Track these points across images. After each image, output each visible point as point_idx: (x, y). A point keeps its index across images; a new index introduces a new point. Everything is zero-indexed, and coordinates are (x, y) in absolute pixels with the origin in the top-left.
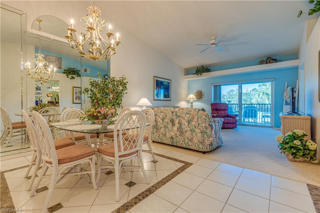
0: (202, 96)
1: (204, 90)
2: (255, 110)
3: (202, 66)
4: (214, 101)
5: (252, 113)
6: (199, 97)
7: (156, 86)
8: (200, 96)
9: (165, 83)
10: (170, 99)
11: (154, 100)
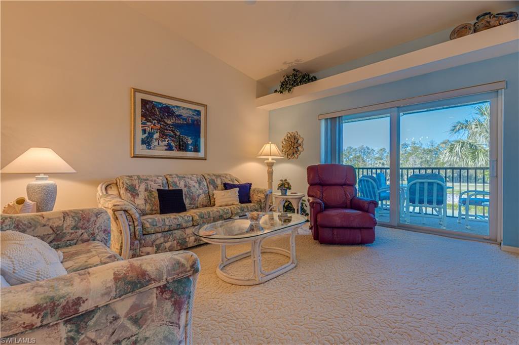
0: (297, 147)
1: (302, 134)
2: (438, 184)
3: (294, 70)
4: (326, 160)
5: (430, 193)
6: (291, 152)
7: (143, 116)
8: (292, 147)
9: (182, 111)
10: (203, 156)
11: (133, 157)
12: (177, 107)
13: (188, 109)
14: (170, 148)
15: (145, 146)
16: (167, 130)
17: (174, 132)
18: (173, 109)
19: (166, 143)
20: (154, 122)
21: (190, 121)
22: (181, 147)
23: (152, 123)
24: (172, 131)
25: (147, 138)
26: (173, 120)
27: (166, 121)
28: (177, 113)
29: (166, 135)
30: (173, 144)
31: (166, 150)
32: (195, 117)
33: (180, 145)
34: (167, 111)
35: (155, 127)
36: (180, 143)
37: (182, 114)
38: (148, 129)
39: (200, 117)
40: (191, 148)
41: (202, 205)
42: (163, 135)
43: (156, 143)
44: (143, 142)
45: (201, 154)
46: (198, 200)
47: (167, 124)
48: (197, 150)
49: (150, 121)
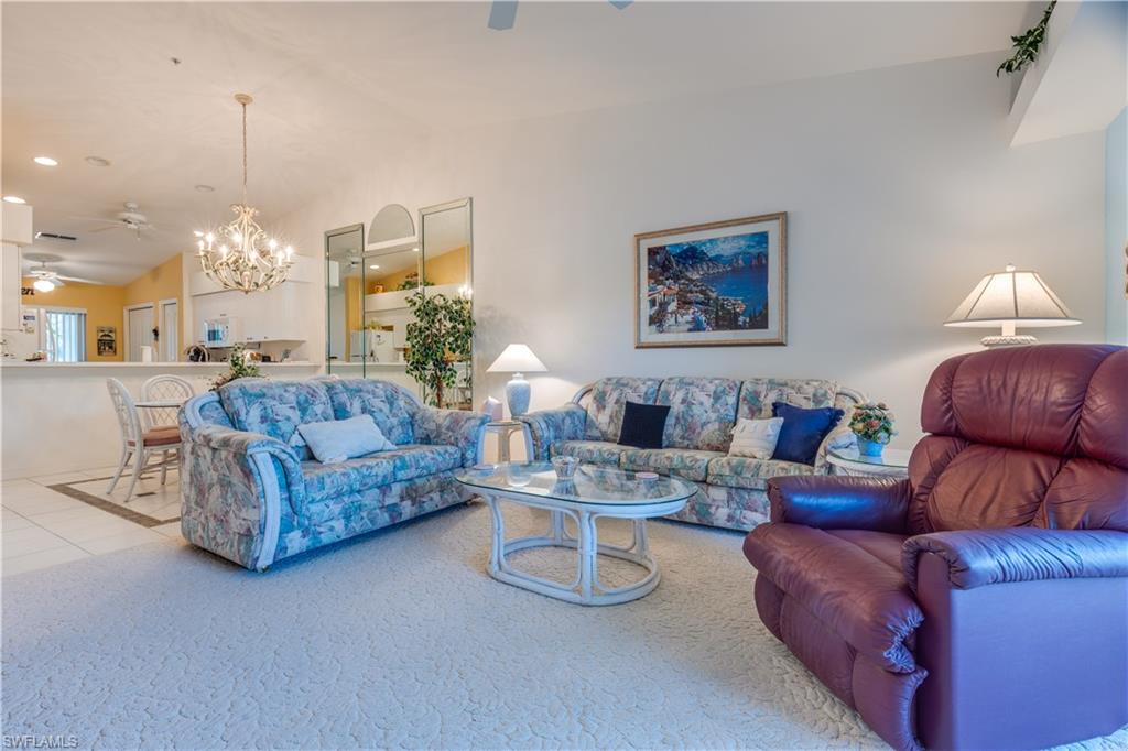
7: (651, 276)
9: (722, 246)
10: (776, 337)
11: (637, 347)
12: (711, 241)
13: (734, 237)
14: (697, 327)
15: (654, 327)
16: (691, 292)
17: (705, 295)
18: (703, 248)
19: (689, 318)
20: (667, 282)
21: (740, 262)
22: (721, 323)
23: (665, 285)
24: (702, 292)
25: (658, 313)
26: (703, 269)
27: (689, 274)
28: (712, 254)
29: (690, 303)
30: (703, 318)
31: (690, 330)
32: (752, 250)
33: (717, 318)
34: (692, 255)
35: (670, 292)
36: (717, 313)
37: (722, 253)
38: (659, 298)
39: (767, 247)
40: (745, 322)
41: (708, 445)
42: (684, 303)
43: (672, 321)
44: (652, 321)
45: (772, 332)
46: (700, 433)
47: (692, 281)
48: (760, 321)
49: (661, 283)
